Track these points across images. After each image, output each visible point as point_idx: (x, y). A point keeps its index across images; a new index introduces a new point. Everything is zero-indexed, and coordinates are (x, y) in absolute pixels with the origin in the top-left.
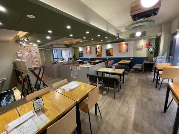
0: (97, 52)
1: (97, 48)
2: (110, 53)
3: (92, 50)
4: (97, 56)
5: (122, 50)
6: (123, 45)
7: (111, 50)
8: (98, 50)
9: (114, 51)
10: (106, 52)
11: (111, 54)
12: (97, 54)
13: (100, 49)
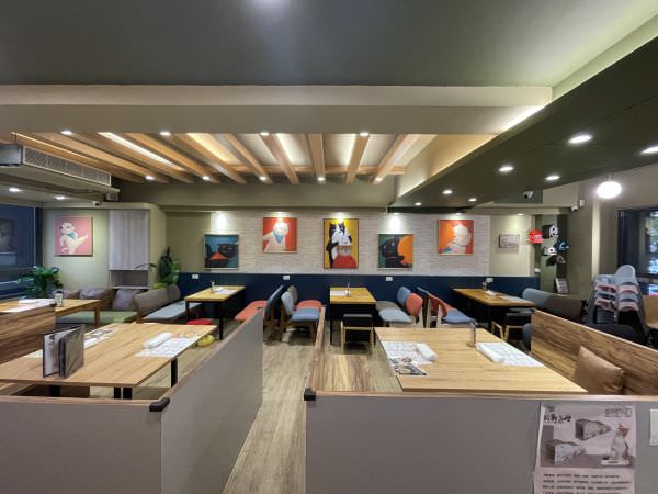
0: (330, 247)
1: (332, 228)
2: (400, 253)
3: (299, 231)
5: (450, 245)
6: (453, 226)
7: (402, 240)
8: (338, 236)
9: (415, 249)
10: (381, 248)
11: (402, 258)
12: (334, 258)
13: (347, 233)
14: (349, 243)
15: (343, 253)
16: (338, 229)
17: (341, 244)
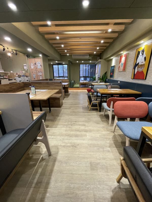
0: (136, 65)
1: (139, 53)
4: (134, 79)
8: (141, 60)
12: (135, 73)
13: (145, 55)
14: (144, 63)
15: (140, 70)
16: (141, 54)
17: (140, 64)
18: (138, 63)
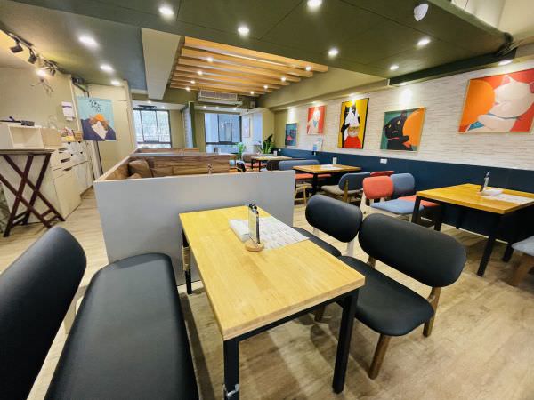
2: (405, 133)
3: (327, 117)
9: (426, 127)
16: (350, 111)
18: (348, 125)
